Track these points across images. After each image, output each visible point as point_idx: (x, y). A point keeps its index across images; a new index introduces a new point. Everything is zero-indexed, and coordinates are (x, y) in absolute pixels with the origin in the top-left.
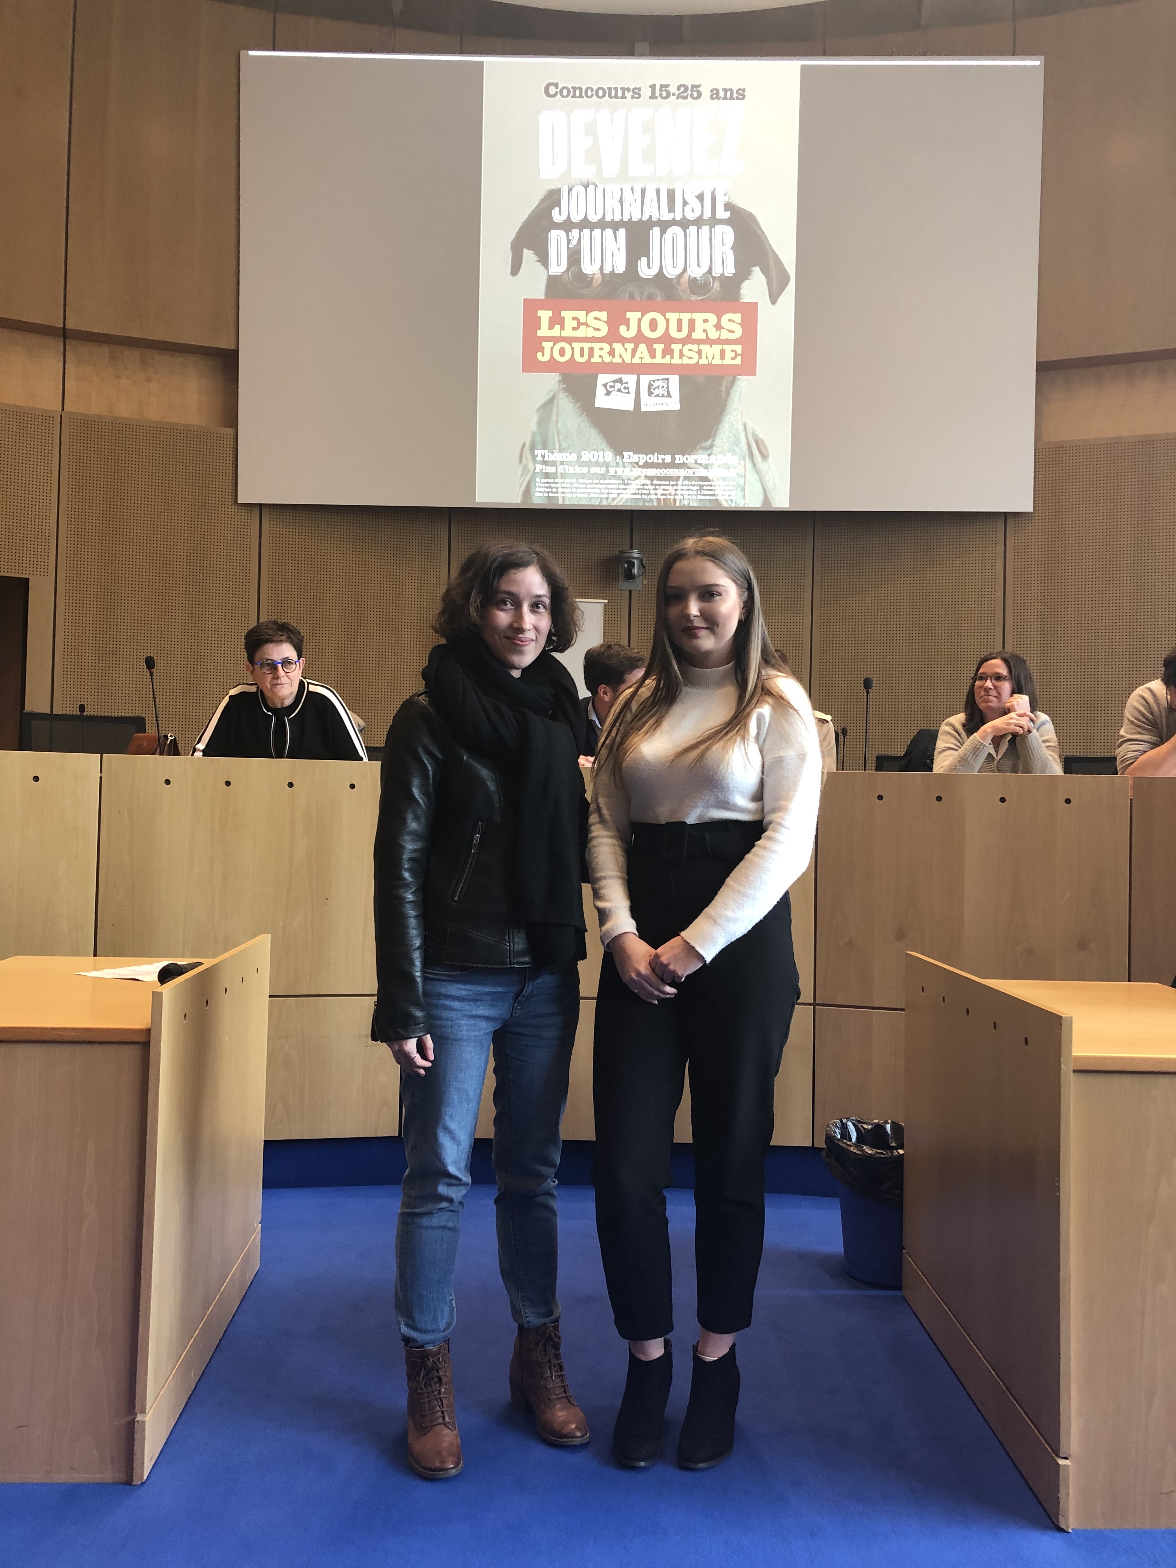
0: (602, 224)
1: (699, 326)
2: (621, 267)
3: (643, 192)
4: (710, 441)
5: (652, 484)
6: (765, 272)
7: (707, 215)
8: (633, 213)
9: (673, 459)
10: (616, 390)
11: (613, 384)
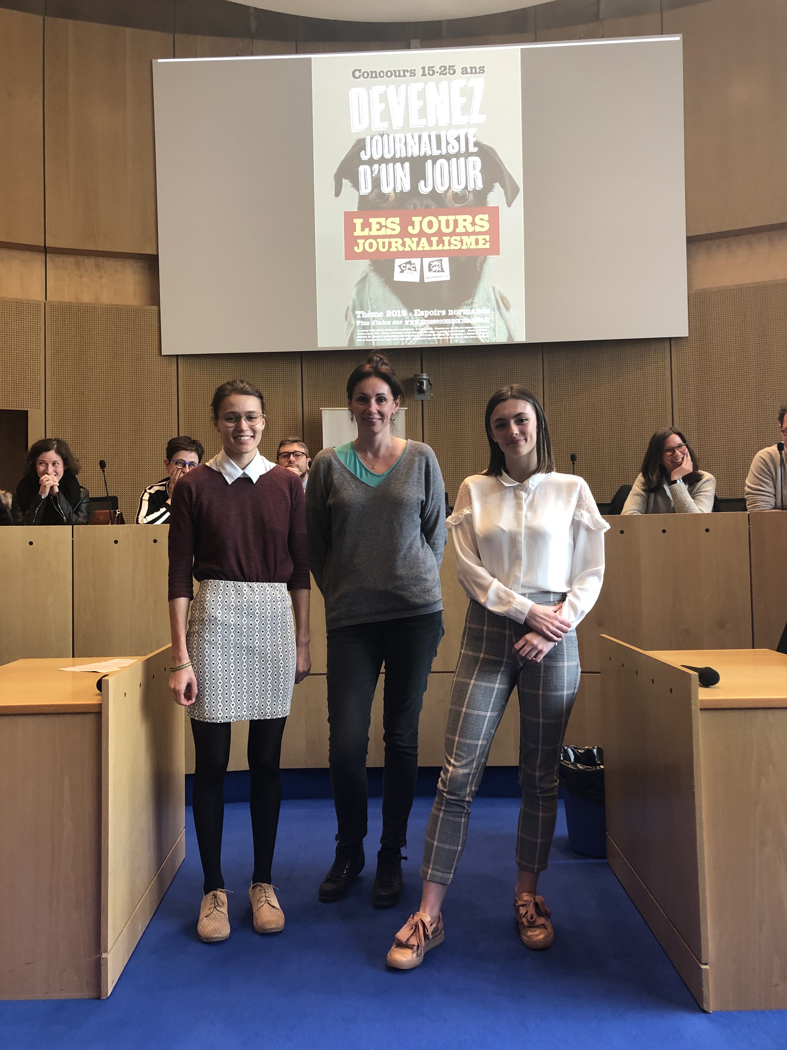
0: (394, 160)
1: (461, 223)
2: (407, 187)
3: (420, 137)
4: (471, 300)
5: (434, 330)
6: (503, 186)
7: (463, 150)
8: (414, 151)
9: (447, 312)
10: (407, 267)
11: (405, 265)
